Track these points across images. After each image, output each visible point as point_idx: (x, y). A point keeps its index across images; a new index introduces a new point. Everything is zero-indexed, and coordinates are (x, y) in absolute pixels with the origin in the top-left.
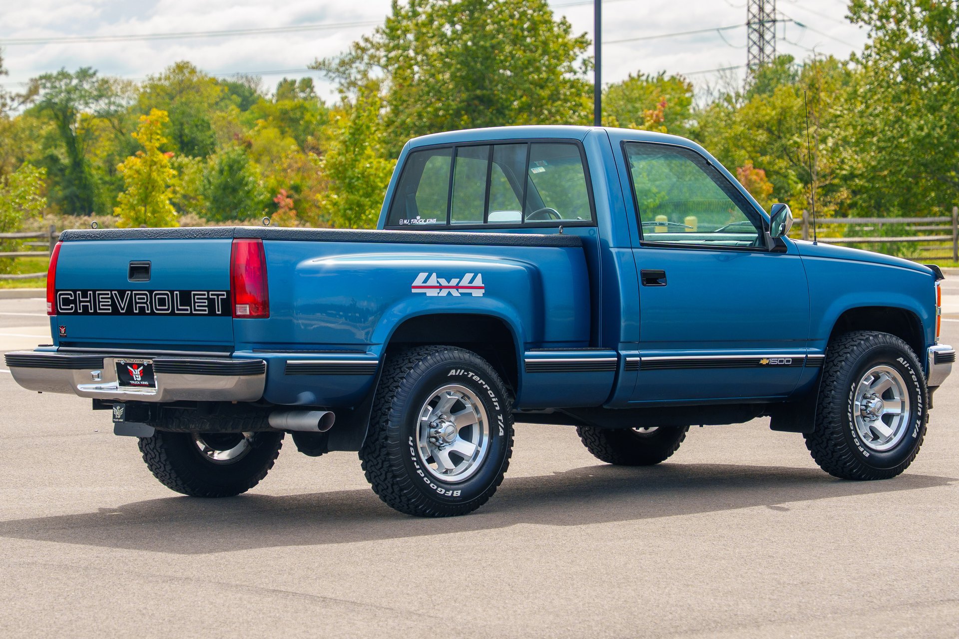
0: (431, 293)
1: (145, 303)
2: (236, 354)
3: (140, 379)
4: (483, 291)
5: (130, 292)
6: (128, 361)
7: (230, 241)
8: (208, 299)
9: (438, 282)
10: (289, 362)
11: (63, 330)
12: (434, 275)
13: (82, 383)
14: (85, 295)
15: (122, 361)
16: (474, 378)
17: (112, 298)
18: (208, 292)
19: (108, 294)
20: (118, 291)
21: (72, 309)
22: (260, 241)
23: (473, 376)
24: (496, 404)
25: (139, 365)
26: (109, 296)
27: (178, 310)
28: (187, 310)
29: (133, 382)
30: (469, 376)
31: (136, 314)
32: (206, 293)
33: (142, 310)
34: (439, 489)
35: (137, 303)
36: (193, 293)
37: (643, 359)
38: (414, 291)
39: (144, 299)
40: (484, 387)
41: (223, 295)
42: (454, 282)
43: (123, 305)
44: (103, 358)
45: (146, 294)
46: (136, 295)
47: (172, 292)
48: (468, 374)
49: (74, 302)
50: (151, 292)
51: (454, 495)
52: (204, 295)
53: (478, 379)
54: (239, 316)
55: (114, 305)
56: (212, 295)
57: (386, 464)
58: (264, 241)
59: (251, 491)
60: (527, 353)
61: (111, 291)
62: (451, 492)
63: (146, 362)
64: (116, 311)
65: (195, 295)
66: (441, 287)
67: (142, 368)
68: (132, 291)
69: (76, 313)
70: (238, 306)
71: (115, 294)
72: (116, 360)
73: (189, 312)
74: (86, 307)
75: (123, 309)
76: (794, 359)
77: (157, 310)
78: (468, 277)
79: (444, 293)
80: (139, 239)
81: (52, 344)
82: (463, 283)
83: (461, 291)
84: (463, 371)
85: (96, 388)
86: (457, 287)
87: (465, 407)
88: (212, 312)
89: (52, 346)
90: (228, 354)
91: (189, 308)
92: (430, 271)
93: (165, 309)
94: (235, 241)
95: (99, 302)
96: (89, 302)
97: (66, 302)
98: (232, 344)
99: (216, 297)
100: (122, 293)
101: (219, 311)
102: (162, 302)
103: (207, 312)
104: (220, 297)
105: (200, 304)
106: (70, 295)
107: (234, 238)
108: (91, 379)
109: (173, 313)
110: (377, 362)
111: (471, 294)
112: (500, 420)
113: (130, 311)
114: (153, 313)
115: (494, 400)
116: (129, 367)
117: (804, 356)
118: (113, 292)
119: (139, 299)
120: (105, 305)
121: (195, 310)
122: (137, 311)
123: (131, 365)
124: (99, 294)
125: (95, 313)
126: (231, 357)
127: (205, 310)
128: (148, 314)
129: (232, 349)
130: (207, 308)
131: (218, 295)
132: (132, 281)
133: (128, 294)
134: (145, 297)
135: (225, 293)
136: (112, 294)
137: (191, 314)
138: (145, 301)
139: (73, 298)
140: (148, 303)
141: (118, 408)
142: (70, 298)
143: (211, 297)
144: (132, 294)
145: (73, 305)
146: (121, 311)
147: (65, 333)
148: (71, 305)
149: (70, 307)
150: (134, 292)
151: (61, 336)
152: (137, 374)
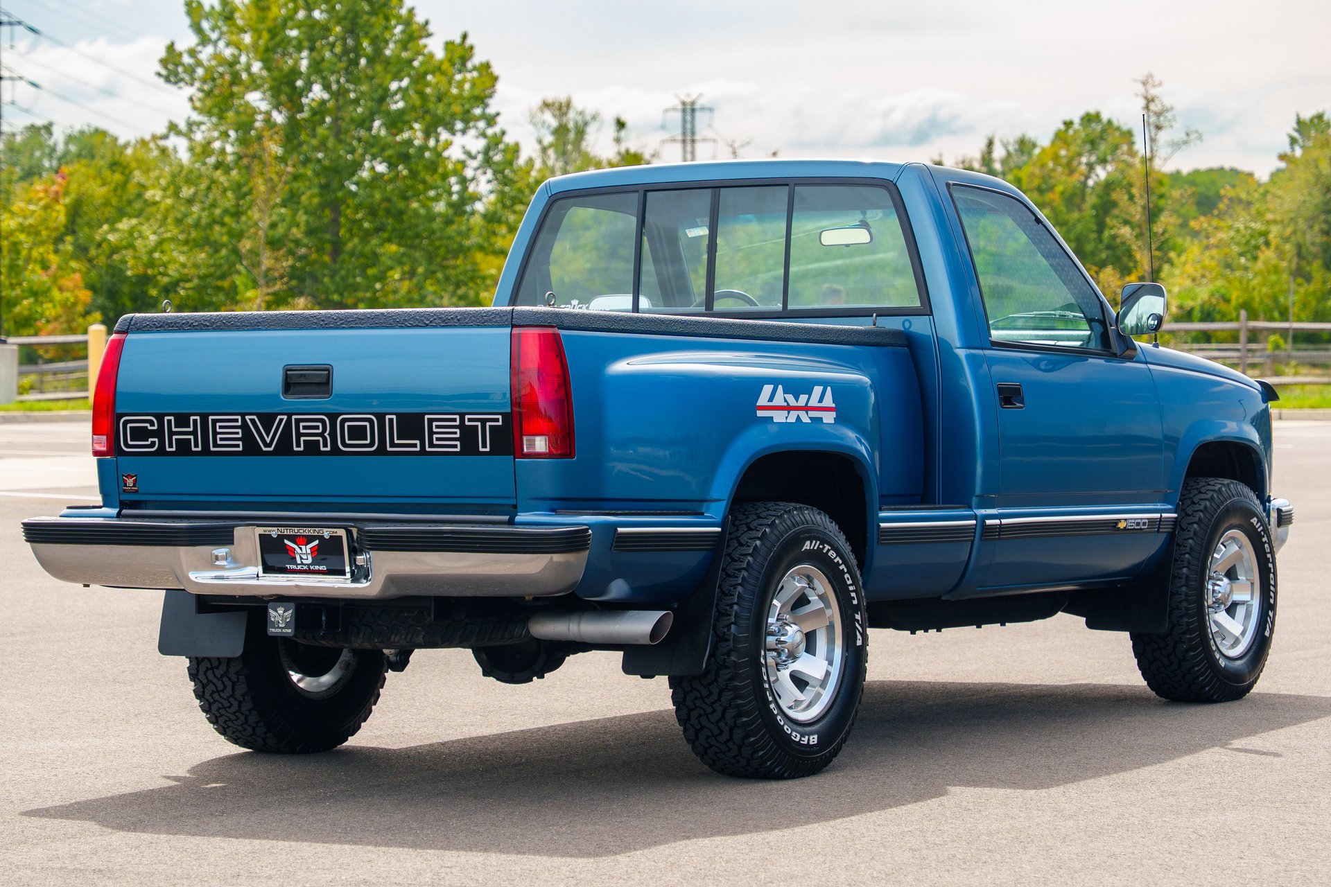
0: (779, 417)
1: (321, 435)
2: (521, 517)
3: (310, 561)
4: (833, 414)
5: (285, 417)
6: (287, 532)
7: (508, 330)
8: (462, 426)
9: (785, 400)
10: (620, 530)
11: (130, 482)
12: (780, 387)
13: (196, 569)
14: (182, 420)
15: (274, 532)
16: (829, 554)
17: (244, 426)
18: (462, 416)
19: (236, 421)
20: (259, 415)
21: (153, 444)
22: (556, 330)
23: (828, 550)
24: (853, 595)
25: (309, 539)
26: (239, 424)
27: (393, 445)
28: (415, 446)
29: (293, 567)
30: (825, 551)
31: (298, 453)
32: (457, 417)
33: (312, 446)
34: (794, 734)
35: (299, 435)
36: (427, 417)
37: (1004, 521)
38: (760, 413)
39: (317, 428)
40: (841, 568)
41: (497, 420)
42: (803, 399)
43: (269, 439)
44: (233, 527)
45: (320, 421)
46: (298, 421)
47: (381, 417)
48: (824, 547)
49: (157, 433)
50: (333, 417)
51: (811, 743)
52: (453, 420)
53: (835, 555)
54: (529, 456)
55: (248, 438)
56: (470, 420)
57: (727, 695)
58: (562, 332)
59: (352, 742)
60: (882, 514)
61: (244, 415)
62: (807, 737)
63: (327, 533)
64: (251, 448)
65: (431, 421)
66: (789, 408)
67: (316, 542)
68: (290, 415)
69: (161, 452)
70: (525, 438)
71: (253, 421)
72: (260, 530)
73: (418, 449)
74: (184, 443)
75: (267, 445)
76: (1151, 521)
77: (346, 445)
78: (818, 390)
79: (792, 418)
80: (301, 329)
81: (102, 504)
82: (814, 402)
83: (813, 414)
84: (818, 542)
85: (216, 578)
86: (806, 408)
87: (809, 602)
88: (469, 449)
89: (100, 507)
90: (506, 518)
91: (417, 442)
92: (775, 381)
93: (364, 445)
94: (516, 331)
95: (215, 433)
96: (193, 433)
97: (140, 434)
98: (513, 502)
99: (479, 424)
100: (267, 419)
101: (484, 446)
102: (357, 433)
103: (458, 449)
104: (488, 424)
105: (446, 436)
106: (152, 424)
107: (513, 326)
108: (211, 563)
109: (381, 451)
110: (719, 529)
111: (821, 419)
112: (858, 621)
113: (284, 448)
114: (335, 451)
115: (851, 588)
116: (288, 542)
117: (1158, 515)
118: (247, 418)
119: (306, 427)
120: (228, 435)
121: (431, 445)
122: (302, 449)
123: (293, 538)
124: (215, 422)
125: (206, 452)
126: (511, 522)
127: (455, 446)
128: (325, 453)
129: (514, 509)
130: (458, 443)
131: (484, 422)
132: (289, 399)
133: (281, 420)
134: (320, 424)
135: (500, 417)
136: (244, 420)
137: (423, 452)
138: (320, 431)
139: (156, 428)
140: (326, 434)
141: (281, 611)
142: (150, 428)
143: (467, 423)
144: (289, 420)
145: (156, 440)
146: (264, 449)
147: (134, 486)
148: (150, 440)
149: (149, 443)
150: (294, 417)
151: (124, 491)
152: (304, 553)
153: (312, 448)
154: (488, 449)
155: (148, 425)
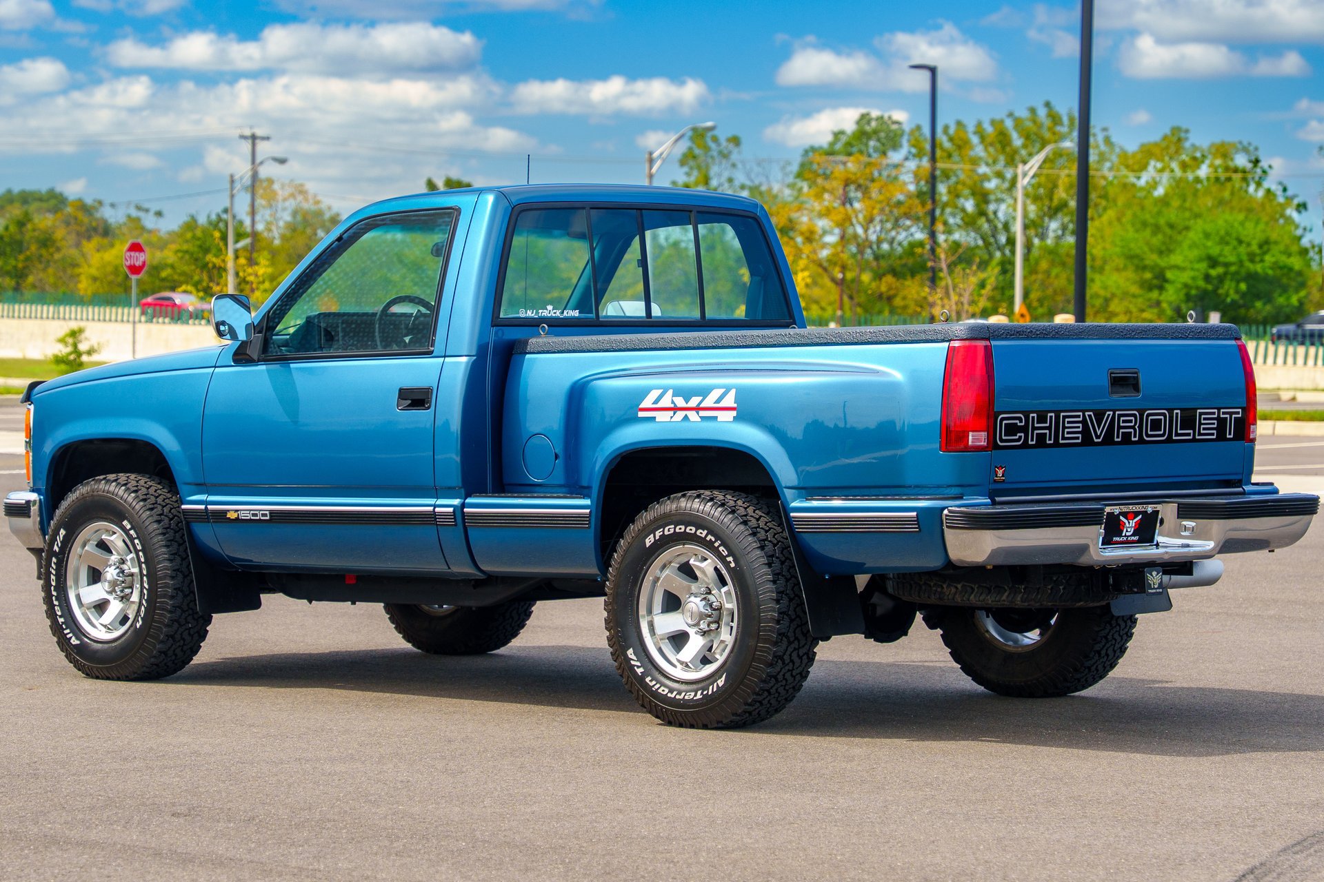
2: (1246, 489)
3: (1130, 533)
5: (1111, 413)
6: (1125, 509)
7: (1233, 342)
8: (1218, 419)
11: (1000, 472)
15: (1116, 510)
17: (1084, 422)
18: (1219, 409)
19: (1079, 416)
26: (1081, 419)
27: (1177, 434)
31: (1118, 443)
32: (1216, 411)
33: (1126, 437)
35: (1120, 427)
39: (1131, 421)
41: (1238, 413)
45: (1134, 415)
46: (1120, 416)
47: (1171, 410)
49: (1024, 429)
50: (1141, 412)
52: (1214, 413)
54: (1251, 440)
55: (1086, 432)
56: (1224, 413)
61: (1084, 411)
63: (1150, 509)
64: (1087, 440)
65: (1201, 414)
67: (1141, 516)
69: (1025, 445)
70: (1251, 427)
74: (1041, 438)
75: (1098, 437)
77: (1148, 436)
88: (1221, 437)
90: (1241, 490)
91: (1191, 431)
93: (1160, 435)
94: (1238, 343)
95: (1064, 428)
96: (1049, 428)
97: (1011, 430)
98: (1240, 477)
100: (1099, 415)
101: (1230, 434)
102: (1156, 425)
104: (1234, 416)
105: (1207, 427)
106: (1021, 422)
107: (1235, 339)
109: (1169, 440)
113: (1108, 440)
116: (1121, 518)
118: (1087, 414)
119: (1124, 421)
120: (1072, 431)
121: (1200, 434)
124: (1065, 417)
125: (1056, 444)
128: (1135, 443)
129: (1239, 483)
131: (1231, 414)
132: (1115, 397)
133: (1109, 415)
134: (1133, 418)
135: (1240, 410)
136: (1084, 415)
137: (1194, 440)
138: (1133, 424)
139: (1023, 424)
140: (1136, 427)
141: (1154, 573)
142: (1019, 424)
143: (1222, 416)
144: (1114, 414)
145: (1023, 435)
146: (1096, 440)
147: (1003, 476)
148: (1019, 434)
149: (1017, 437)
150: (1117, 413)
151: (995, 481)
152: (1130, 526)
153: (1126, 439)
154: (1232, 436)
155: (1018, 421)
